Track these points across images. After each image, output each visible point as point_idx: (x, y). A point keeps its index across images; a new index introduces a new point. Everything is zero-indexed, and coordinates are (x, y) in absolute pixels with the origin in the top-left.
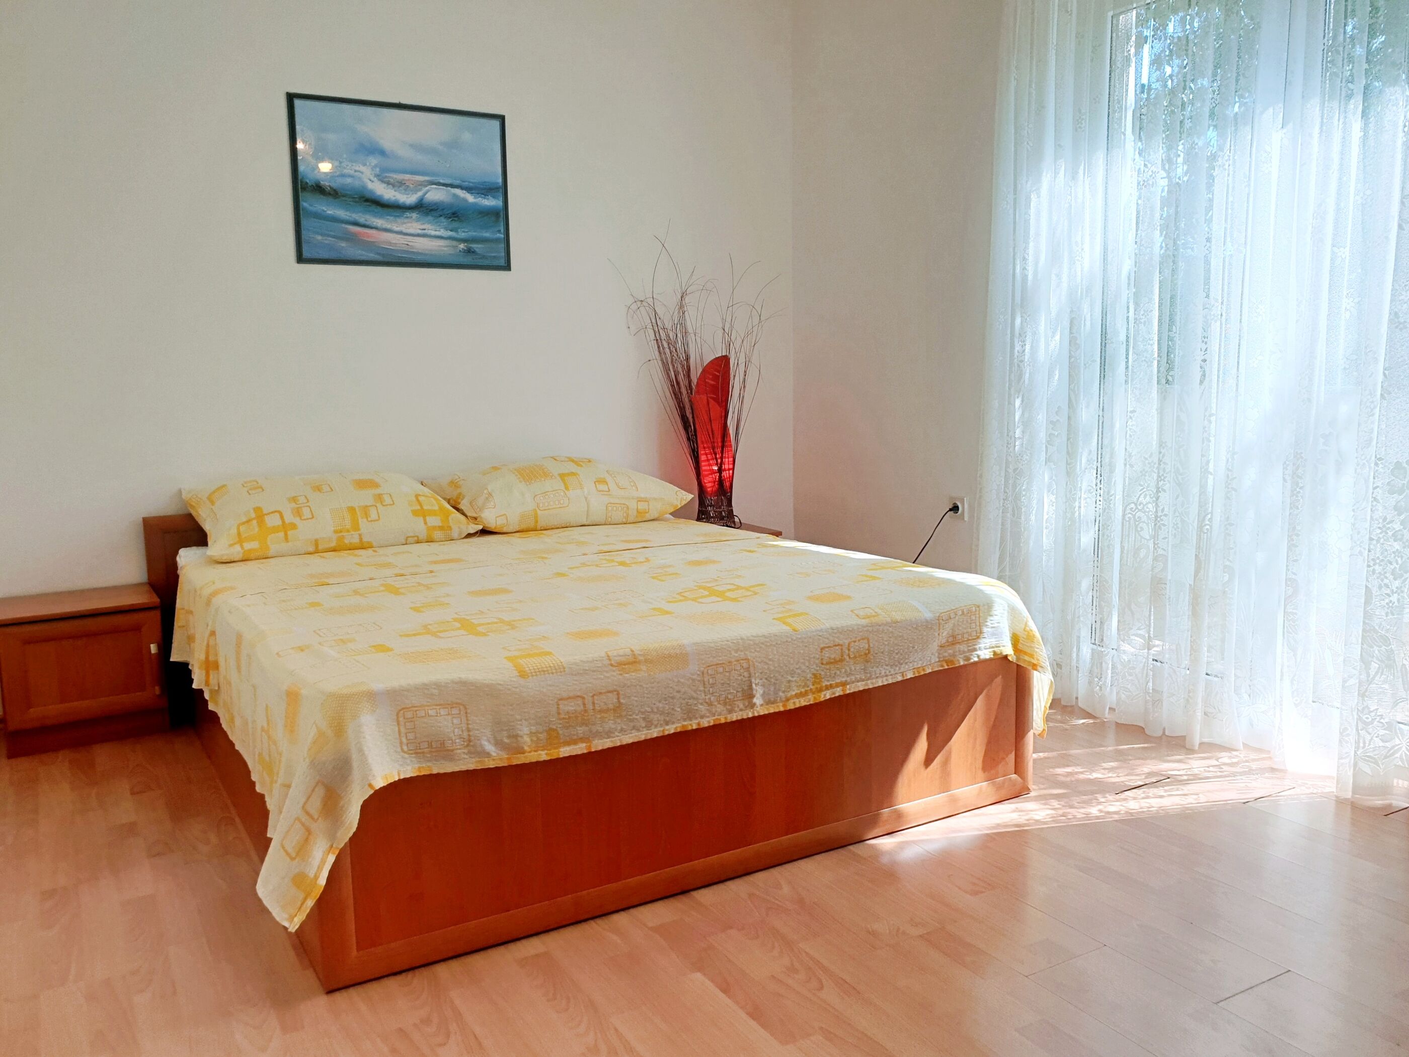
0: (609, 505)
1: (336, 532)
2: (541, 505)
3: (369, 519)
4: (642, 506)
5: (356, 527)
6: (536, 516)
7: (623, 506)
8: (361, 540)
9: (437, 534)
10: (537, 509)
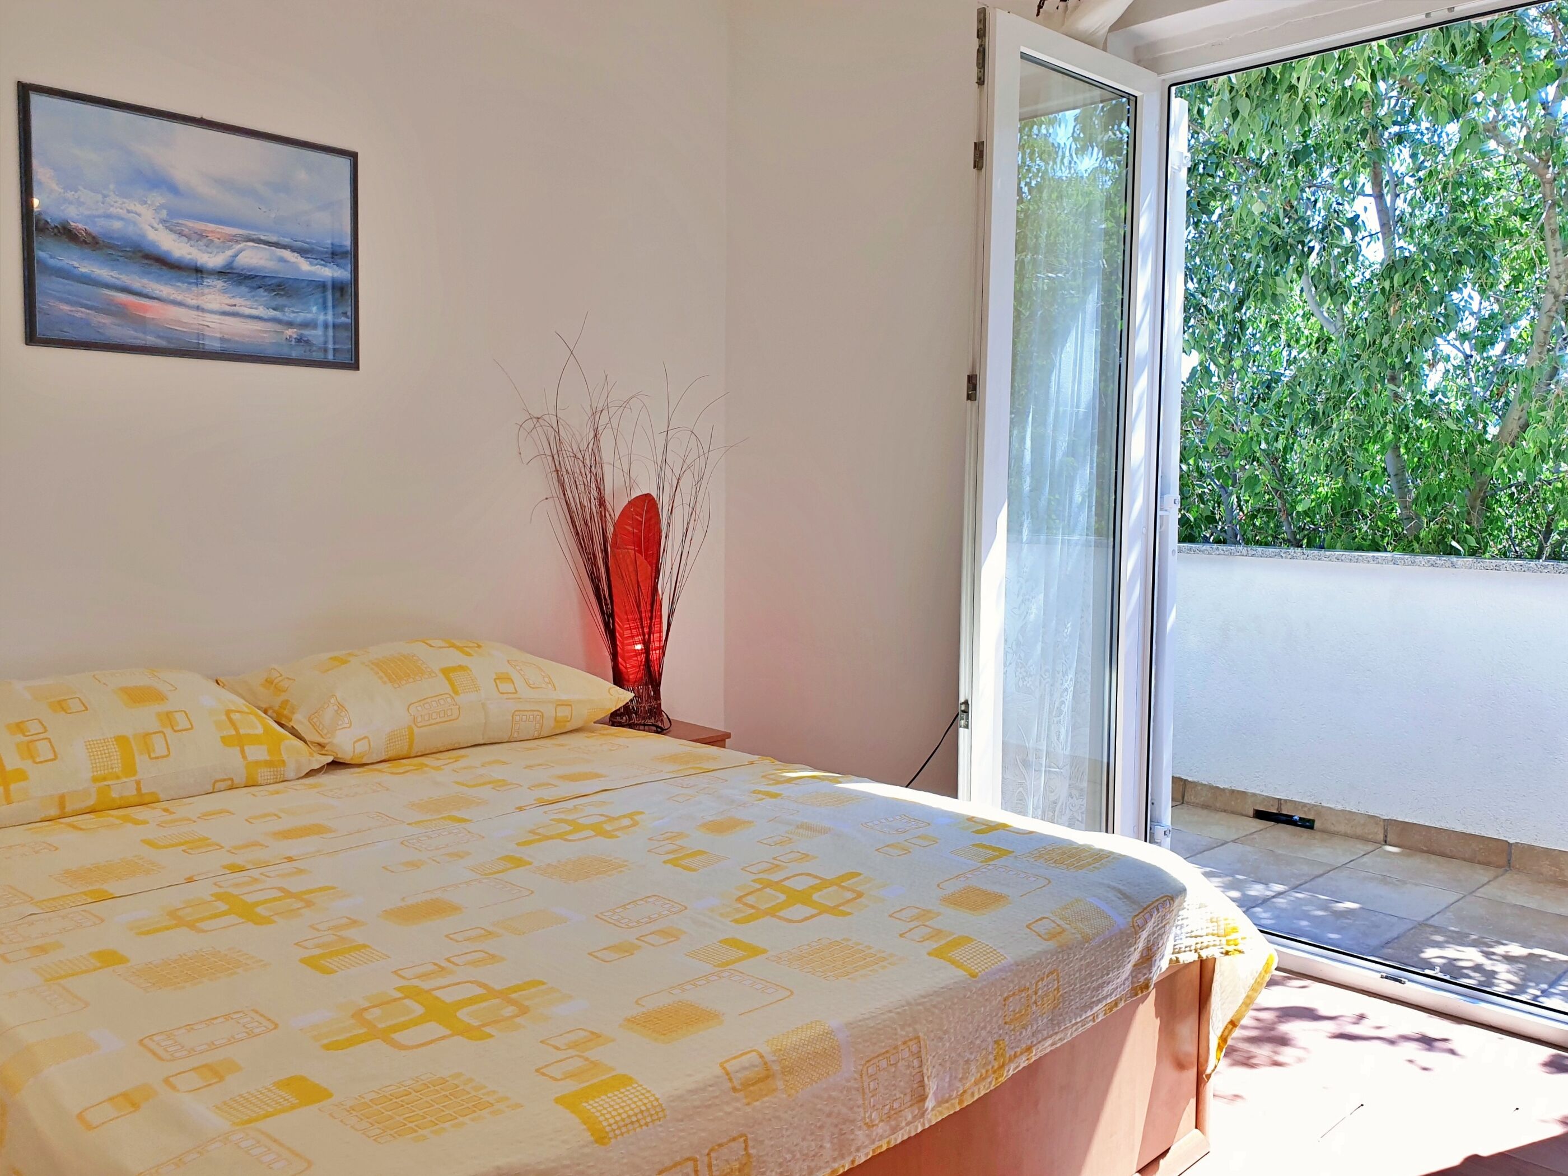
0: (517, 713)
1: (95, 779)
2: (419, 719)
3: (153, 755)
4: (563, 712)
5: (130, 768)
6: (411, 733)
7: (536, 713)
8: (139, 789)
9: (264, 774)
10: (414, 726)
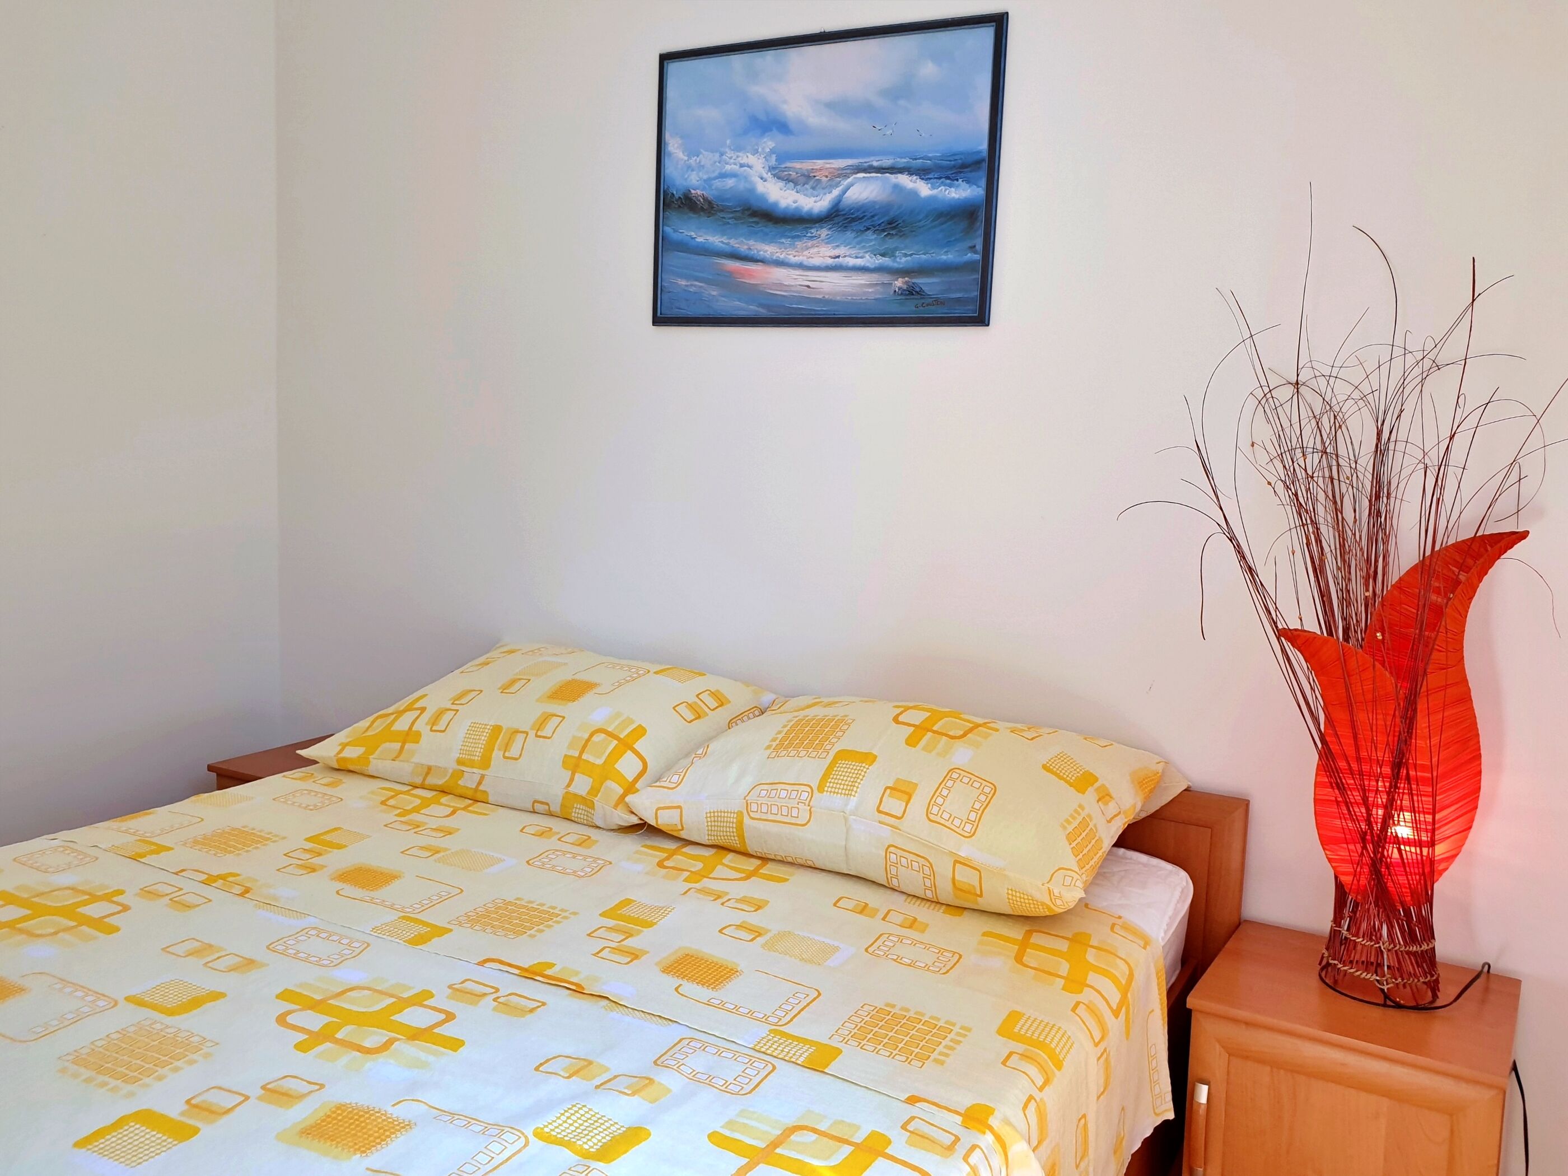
2: (754, 807)
3: (507, 754)
7: (922, 861)
8: (479, 783)
9: (578, 811)
10: (745, 812)
